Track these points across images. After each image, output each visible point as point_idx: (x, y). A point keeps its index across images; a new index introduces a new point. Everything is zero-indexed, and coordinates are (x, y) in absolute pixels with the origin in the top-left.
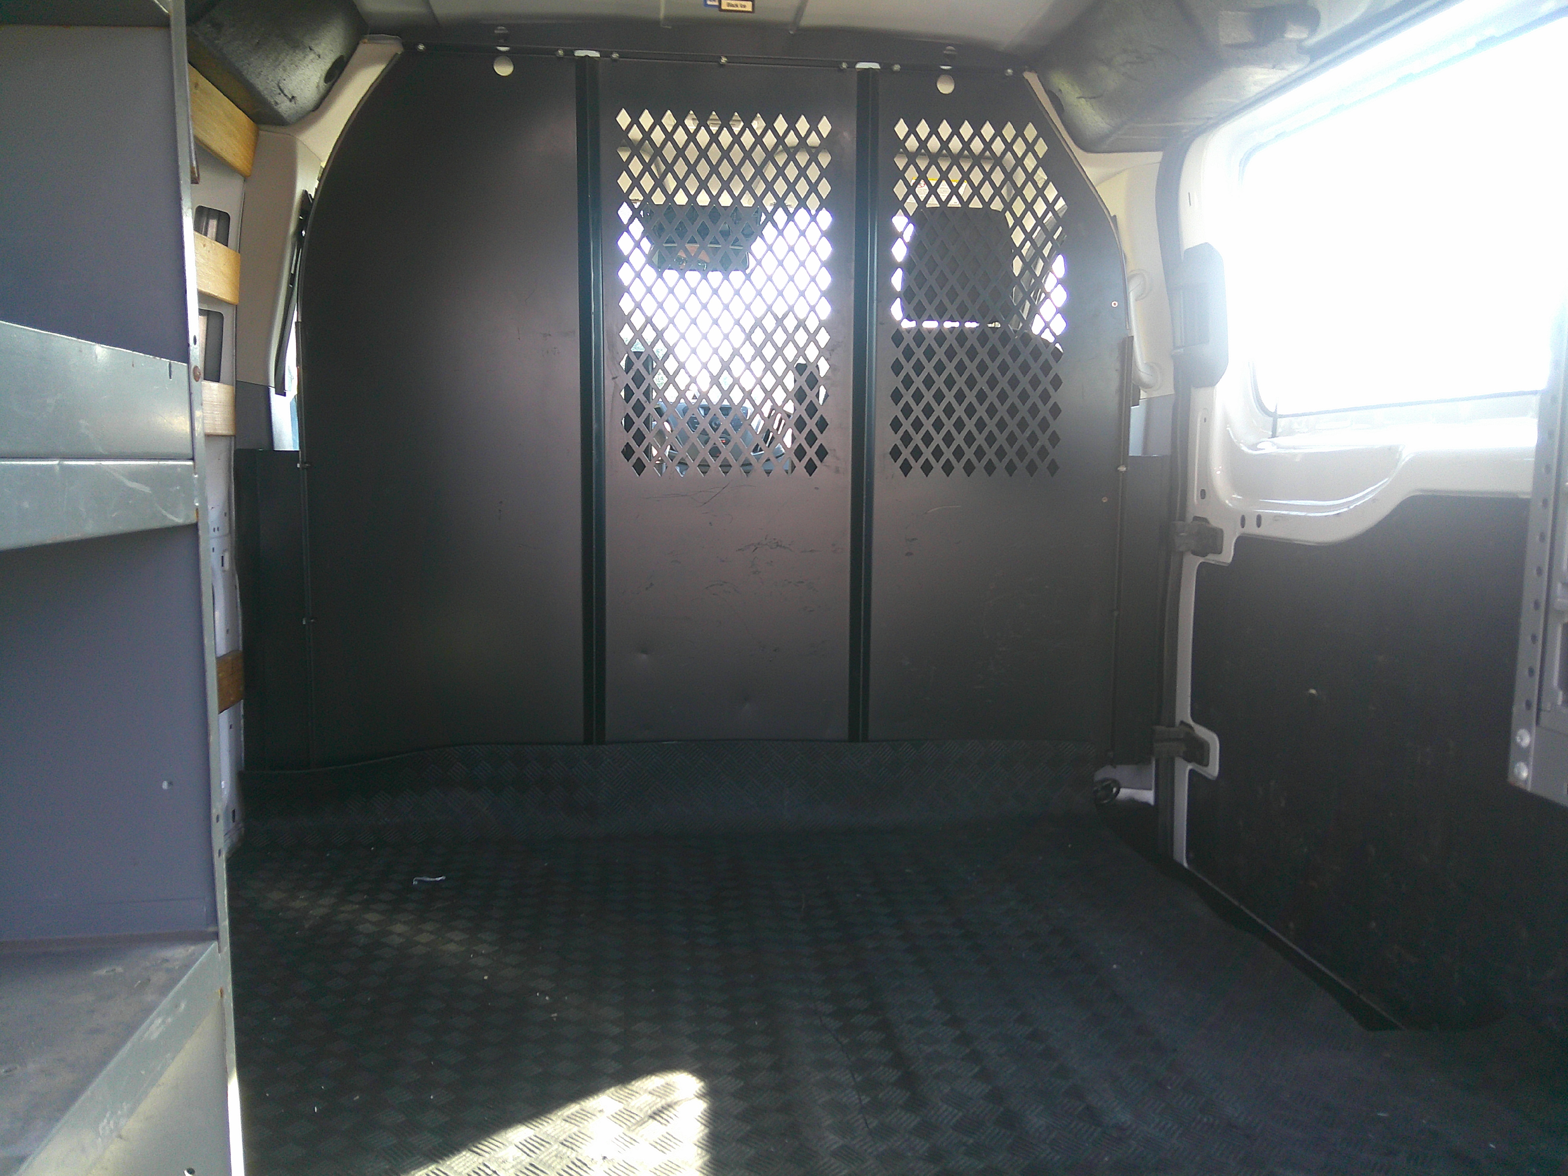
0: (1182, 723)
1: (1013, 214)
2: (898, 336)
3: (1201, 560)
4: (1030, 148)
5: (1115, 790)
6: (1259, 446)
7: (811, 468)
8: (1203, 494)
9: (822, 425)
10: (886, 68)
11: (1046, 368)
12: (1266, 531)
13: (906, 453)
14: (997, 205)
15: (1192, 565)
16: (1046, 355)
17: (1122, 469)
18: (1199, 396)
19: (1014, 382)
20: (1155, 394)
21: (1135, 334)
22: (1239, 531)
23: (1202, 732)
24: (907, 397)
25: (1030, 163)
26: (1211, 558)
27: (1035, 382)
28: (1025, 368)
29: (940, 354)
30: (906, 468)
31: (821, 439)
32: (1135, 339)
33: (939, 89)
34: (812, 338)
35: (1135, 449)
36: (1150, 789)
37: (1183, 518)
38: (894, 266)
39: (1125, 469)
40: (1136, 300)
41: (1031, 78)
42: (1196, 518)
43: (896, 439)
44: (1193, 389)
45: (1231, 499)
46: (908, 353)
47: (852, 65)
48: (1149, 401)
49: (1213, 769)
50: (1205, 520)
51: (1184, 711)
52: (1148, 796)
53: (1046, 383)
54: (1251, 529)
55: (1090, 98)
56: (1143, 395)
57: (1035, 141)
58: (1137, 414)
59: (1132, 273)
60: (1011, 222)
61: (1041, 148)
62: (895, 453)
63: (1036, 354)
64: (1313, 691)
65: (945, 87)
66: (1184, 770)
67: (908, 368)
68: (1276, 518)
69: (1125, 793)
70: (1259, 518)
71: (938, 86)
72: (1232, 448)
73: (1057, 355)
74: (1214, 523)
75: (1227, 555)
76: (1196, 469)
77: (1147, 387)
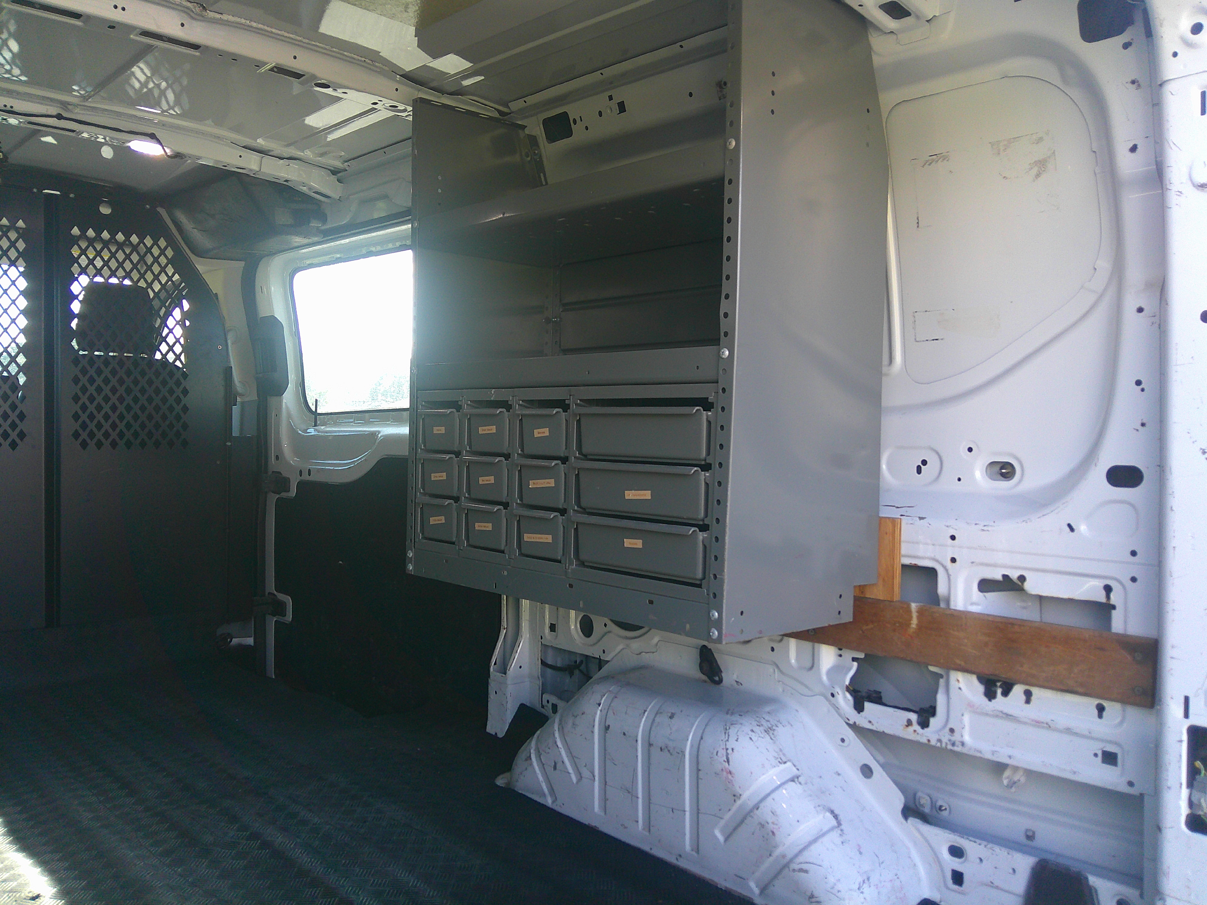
0: (270, 593)
1: (153, 291)
2: (77, 359)
3: (278, 496)
4: (163, 252)
5: (229, 640)
6: (308, 431)
7: (13, 445)
8: (277, 458)
9: (22, 416)
10: (65, 195)
11: (178, 383)
12: (313, 478)
13: (84, 435)
14: (142, 284)
15: (272, 499)
16: (178, 375)
17: (229, 444)
18: (272, 401)
19: (157, 391)
20: (247, 399)
21: (232, 364)
22: (299, 479)
23: (281, 597)
24: (84, 399)
25: (163, 260)
26: (284, 495)
27: (171, 392)
28: (164, 383)
29: (107, 372)
30: (84, 445)
31: (21, 426)
32: (233, 368)
33: (101, 211)
34: (13, 359)
35: (236, 432)
36: (252, 637)
37: (266, 472)
38: (73, 316)
39: (230, 444)
40: (232, 344)
41: (162, 211)
42: (273, 472)
43: (77, 426)
44: (268, 397)
45: (293, 461)
46: (84, 371)
47: (40, 190)
48: (243, 403)
49: (289, 617)
50: (280, 473)
51: (271, 585)
52: (250, 641)
53: (178, 392)
54: (306, 477)
55: (200, 230)
56: (239, 399)
57: (166, 248)
58: (236, 410)
59: (229, 328)
60: (152, 295)
61: (170, 253)
62: (76, 435)
63: (171, 374)
64: (341, 562)
65: (105, 210)
66: (271, 622)
67: (84, 380)
68: (319, 470)
69: (235, 641)
70: (309, 471)
71: (100, 208)
72: (293, 431)
73: (185, 375)
74: (285, 474)
75: (293, 492)
76: (273, 443)
77: (241, 395)
